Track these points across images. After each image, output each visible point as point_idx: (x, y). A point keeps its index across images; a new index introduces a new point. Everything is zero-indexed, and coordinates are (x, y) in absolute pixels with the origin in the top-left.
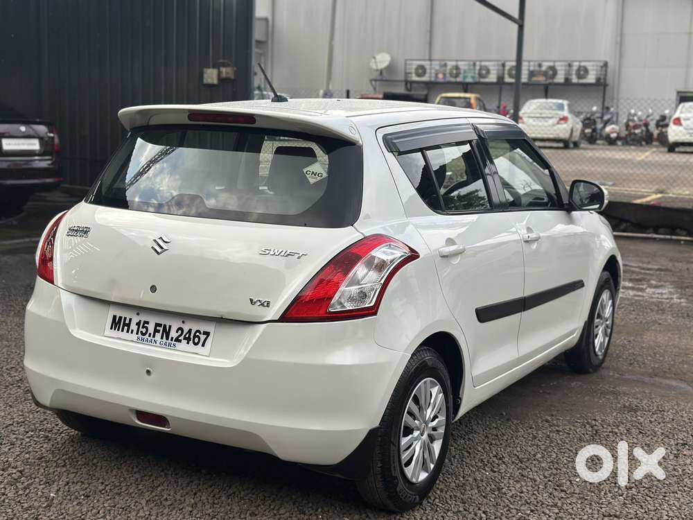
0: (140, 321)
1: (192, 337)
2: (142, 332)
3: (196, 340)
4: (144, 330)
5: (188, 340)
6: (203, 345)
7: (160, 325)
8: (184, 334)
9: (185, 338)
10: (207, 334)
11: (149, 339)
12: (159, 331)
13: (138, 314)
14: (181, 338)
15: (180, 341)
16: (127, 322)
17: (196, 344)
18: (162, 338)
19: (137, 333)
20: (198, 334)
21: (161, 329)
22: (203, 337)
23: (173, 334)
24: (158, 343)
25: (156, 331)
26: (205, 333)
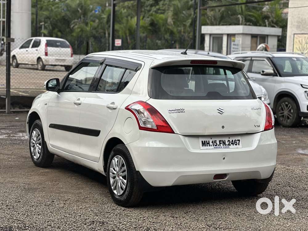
0: (213, 141)
1: (234, 143)
2: (215, 145)
3: (236, 143)
4: (216, 144)
5: (233, 144)
6: (239, 145)
7: (221, 141)
8: (231, 142)
9: (231, 144)
10: (239, 140)
11: (219, 147)
12: (221, 143)
13: (211, 139)
14: (230, 144)
15: (230, 145)
16: (208, 142)
17: (236, 145)
18: (223, 145)
19: (213, 146)
20: (236, 141)
21: (222, 142)
22: (238, 142)
23: (227, 143)
24: (222, 147)
25: (220, 143)
26: (238, 140)
